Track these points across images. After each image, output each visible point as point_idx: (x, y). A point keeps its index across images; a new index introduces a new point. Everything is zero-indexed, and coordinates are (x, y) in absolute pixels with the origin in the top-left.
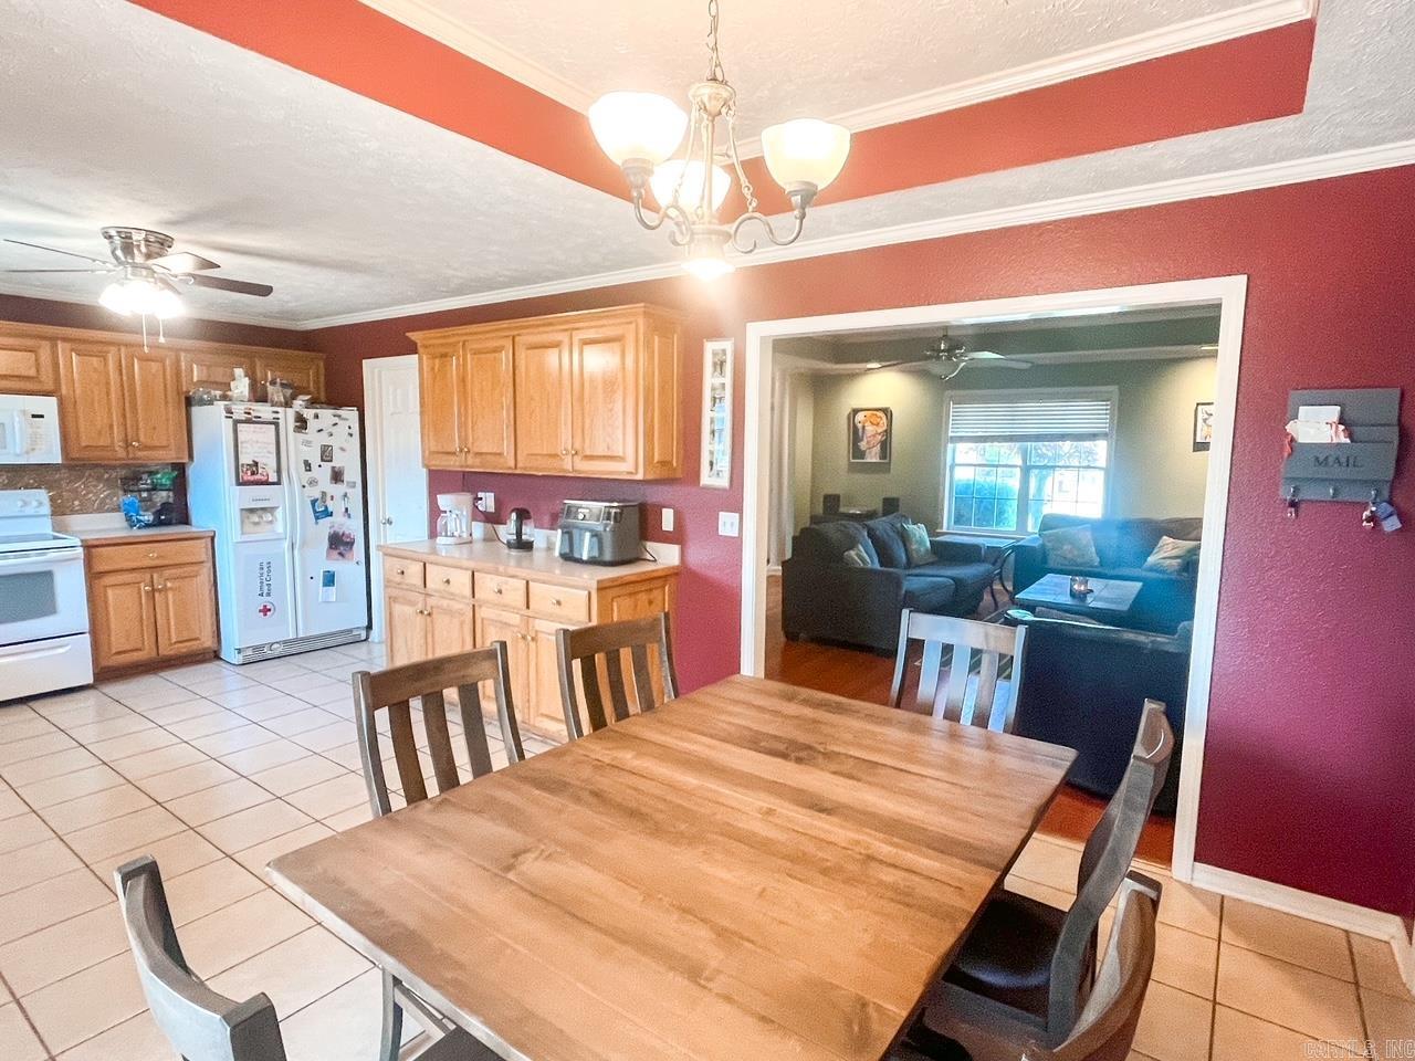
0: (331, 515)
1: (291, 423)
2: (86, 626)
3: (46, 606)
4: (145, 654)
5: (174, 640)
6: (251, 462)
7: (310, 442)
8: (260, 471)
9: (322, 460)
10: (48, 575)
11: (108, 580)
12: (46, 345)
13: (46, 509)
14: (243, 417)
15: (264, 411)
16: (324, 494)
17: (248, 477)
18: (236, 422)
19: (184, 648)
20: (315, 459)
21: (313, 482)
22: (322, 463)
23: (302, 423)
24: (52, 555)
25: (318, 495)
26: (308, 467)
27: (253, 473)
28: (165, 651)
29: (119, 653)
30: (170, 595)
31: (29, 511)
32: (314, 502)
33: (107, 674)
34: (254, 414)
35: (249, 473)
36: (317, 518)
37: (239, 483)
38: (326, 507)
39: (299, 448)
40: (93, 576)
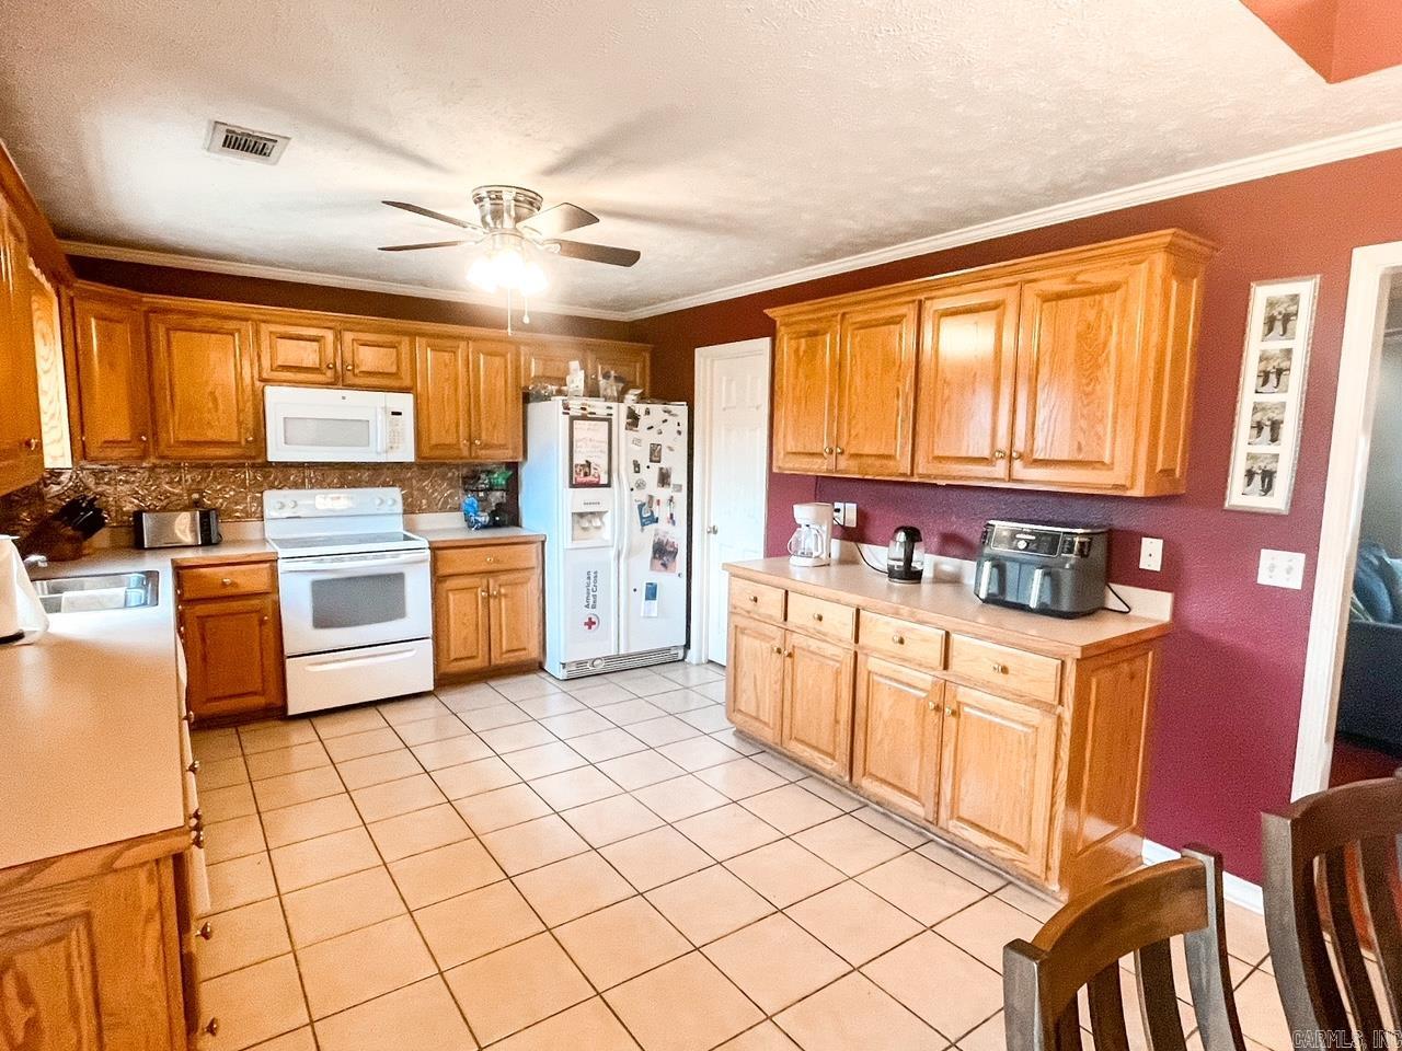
0: (657, 521)
1: (624, 420)
2: (430, 633)
3: (396, 610)
4: (478, 663)
5: (504, 649)
6: (584, 463)
7: (639, 440)
8: (593, 471)
9: (651, 461)
10: (400, 577)
11: (451, 584)
12: (406, 340)
13: (399, 508)
14: (580, 413)
15: (598, 406)
16: (651, 497)
17: (581, 479)
18: (573, 419)
19: (512, 658)
20: (644, 461)
21: (641, 485)
22: (651, 464)
23: (633, 419)
24: (404, 557)
25: (645, 499)
26: (637, 466)
27: (586, 475)
28: (497, 660)
29: (456, 660)
30: (503, 600)
31: (385, 509)
32: (641, 507)
33: (448, 680)
34: (589, 410)
35: (582, 473)
36: (643, 525)
37: (573, 486)
38: (652, 512)
39: (631, 446)
40: (437, 579)
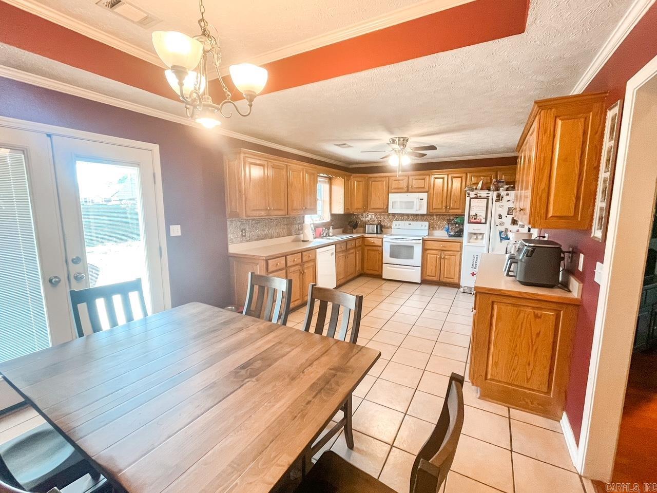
0: (509, 239)
1: (495, 198)
2: (420, 265)
3: (411, 257)
4: (435, 279)
5: (445, 277)
6: (474, 214)
7: (503, 206)
8: (478, 218)
9: (508, 214)
10: (412, 247)
11: (428, 252)
12: (428, 177)
13: (427, 228)
14: (474, 196)
15: (484, 193)
16: (506, 229)
17: (473, 220)
18: (471, 199)
19: (448, 280)
20: (504, 214)
21: (502, 224)
22: (507, 216)
23: (499, 198)
24: (414, 241)
25: (504, 230)
26: (500, 217)
27: (475, 219)
28: (442, 279)
29: (428, 276)
30: (446, 260)
31: (423, 228)
32: (500, 233)
33: (424, 282)
34: (479, 195)
35: (473, 219)
36: (501, 240)
37: (468, 223)
38: (507, 235)
39: (498, 209)
40: (424, 250)
